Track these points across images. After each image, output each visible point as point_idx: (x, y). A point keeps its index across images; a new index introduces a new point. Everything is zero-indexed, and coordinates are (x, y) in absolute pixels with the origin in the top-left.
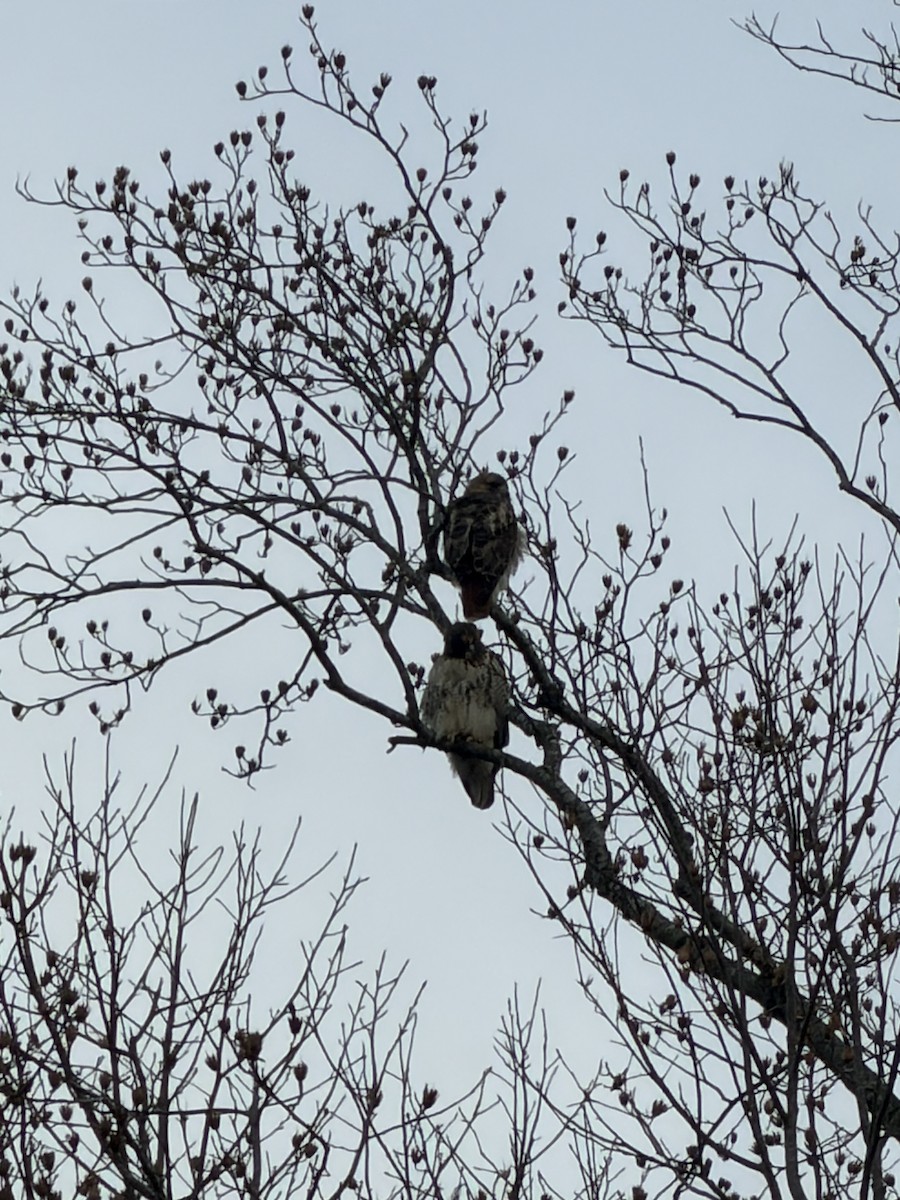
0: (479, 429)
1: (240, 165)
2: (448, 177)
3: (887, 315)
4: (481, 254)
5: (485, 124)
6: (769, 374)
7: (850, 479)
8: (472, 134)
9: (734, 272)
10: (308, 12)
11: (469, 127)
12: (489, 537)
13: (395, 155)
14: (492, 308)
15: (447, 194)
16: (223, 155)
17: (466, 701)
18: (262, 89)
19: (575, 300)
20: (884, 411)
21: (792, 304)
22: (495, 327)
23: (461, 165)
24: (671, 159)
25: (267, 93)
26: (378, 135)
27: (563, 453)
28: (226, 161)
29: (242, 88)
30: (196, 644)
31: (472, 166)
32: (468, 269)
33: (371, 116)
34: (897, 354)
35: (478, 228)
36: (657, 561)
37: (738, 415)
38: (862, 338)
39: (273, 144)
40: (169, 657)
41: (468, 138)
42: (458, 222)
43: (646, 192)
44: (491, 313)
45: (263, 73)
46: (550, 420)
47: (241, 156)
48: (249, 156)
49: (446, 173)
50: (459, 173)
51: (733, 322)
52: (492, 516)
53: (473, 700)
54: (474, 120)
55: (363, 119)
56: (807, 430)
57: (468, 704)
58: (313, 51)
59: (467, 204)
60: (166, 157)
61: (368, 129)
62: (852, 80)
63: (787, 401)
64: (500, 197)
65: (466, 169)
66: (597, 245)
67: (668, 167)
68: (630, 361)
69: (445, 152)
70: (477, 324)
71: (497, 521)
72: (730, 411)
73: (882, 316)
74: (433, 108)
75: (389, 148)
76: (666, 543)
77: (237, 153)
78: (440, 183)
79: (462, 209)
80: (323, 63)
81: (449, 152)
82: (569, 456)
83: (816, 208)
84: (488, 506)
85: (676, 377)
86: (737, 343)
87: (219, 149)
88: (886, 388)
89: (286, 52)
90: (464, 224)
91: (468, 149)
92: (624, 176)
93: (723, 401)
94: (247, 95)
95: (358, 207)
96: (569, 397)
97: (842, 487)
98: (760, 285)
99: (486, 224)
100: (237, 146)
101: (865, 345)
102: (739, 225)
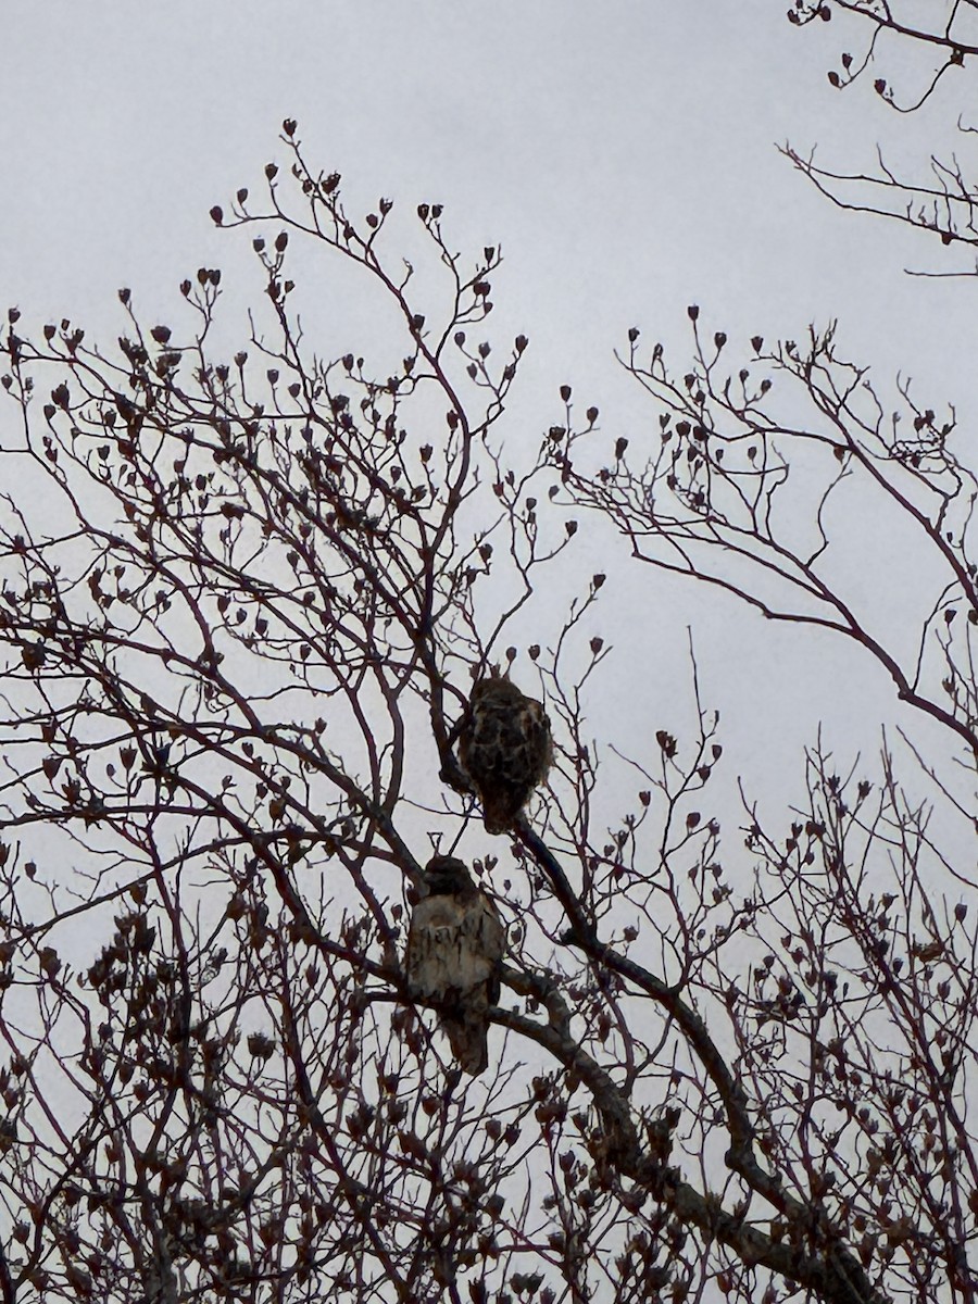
0: (506, 613)
1: (210, 307)
2: (458, 320)
3: (948, 498)
4: (502, 409)
5: (499, 260)
6: (805, 568)
7: (911, 687)
8: (485, 271)
9: (752, 452)
10: (290, 127)
11: (483, 263)
12: (519, 740)
13: (398, 294)
14: (511, 473)
15: (460, 339)
16: (191, 295)
17: (456, 948)
18: (242, 214)
19: (568, 484)
20: (949, 607)
21: (832, 486)
22: (517, 494)
23: (474, 307)
24: (693, 312)
25: (250, 219)
26: (377, 270)
27: (596, 645)
28: (194, 300)
29: (217, 214)
30: (90, 905)
31: (488, 307)
33: (368, 248)
34: (962, 542)
35: (496, 378)
36: (705, 773)
37: (770, 615)
38: (925, 521)
39: (273, 270)
40: (59, 918)
41: (480, 276)
42: (472, 371)
43: (660, 354)
44: (511, 479)
45: (242, 196)
46: (576, 610)
47: (211, 295)
48: (219, 297)
49: (456, 317)
50: (473, 315)
51: (752, 510)
52: (523, 715)
53: (464, 948)
54: (489, 253)
55: (359, 251)
56: (856, 632)
57: (459, 952)
58: (297, 174)
59: (485, 351)
60: (125, 296)
61: (366, 262)
62: (908, 220)
63: (827, 596)
64: (521, 343)
65: (479, 312)
66: (589, 422)
67: (692, 322)
68: (636, 554)
69: (456, 292)
70: (499, 489)
71: (529, 719)
72: (761, 611)
73: (943, 499)
74: (439, 241)
75: (391, 286)
76: (717, 751)
77: (207, 292)
78: (450, 327)
79: (478, 356)
80: (307, 188)
81: (459, 292)
82: (604, 647)
83: (860, 373)
84: (514, 706)
85: (692, 572)
86: (762, 532)
87: (186, 288)
88: (956, 578)
89: (271, 171)
90: (480, 377)
91: (482, 289)
92: (633, 335)
93: (751, 600)
94: (224, 222)
95: (343, 358)
96: (599, 580)
97: (901, 697)
98: (786, 468)
99: (509, 374)
100: (206, 286)
101: (929, 529)
102: (755, 399)
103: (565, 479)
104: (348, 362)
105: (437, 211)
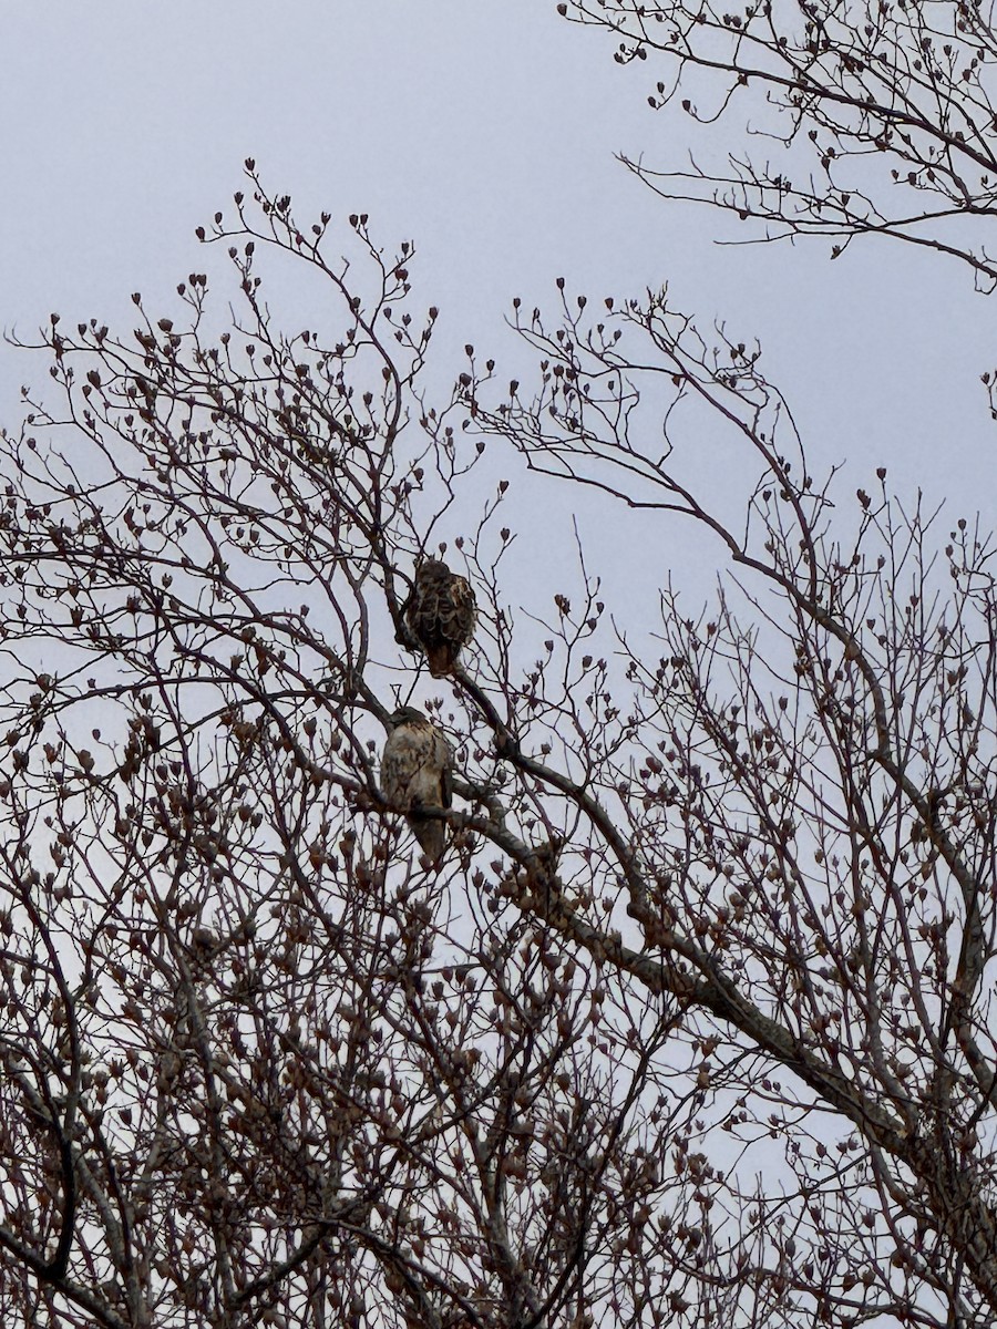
0: (435, 515)
1: (200, 302)
2: (387, 299)
3: (759, 408)
4: (423, 363)
5: (413, 252)
6: (656, 468)
7: (742, 550)
8: (403, 261)
9: (611, 385)
10: (250, 164)
11: (401, 255)
12: (452, 607)
13: (339, 283)
14: (433, 410)
15: (388, 313)
16: (186, 294)
18: (219, 231)
19: (476, 418)
20: (766, 489)
21: (673, 405)
22: (439, 426)
23: (397, 288)
24: (561, 283)
25: (225, 234)
26: (322, 266)
27: (505, 534)
28: (188, 298)
29: (200, 233)
31: (407, 288)
32: (410, 379)
33: (314, 250)
34: (772, 440)
35: (417, 340)
36: (592, 624)
37: (633, 505)
38: (744, 426)
39: (245, 271)
41: (399, 265)
42: (399, 337)
43: (538, 316)
44: (433, 414)
45: (219, 217)
46: (489, 509)
47: (201, 294)
48: (206, 294)
49: (384, 296)
50: (396, 294)
51: (615, 428)
54: (405, 247)
55: (309, 253)
56: (698, 513)
58: (258, 198)
59: (407, 320)
60: (136, 298)
61: (314, 261)
63: (675, 488)
64: (434, 313)
65: (401, 292)
66: (488, 371)
67: (560, 290)
68: (530, 467)
70: (424, 423)
72: (626, 502)
73: (755, 409)
74: (367, 241)
75: (333, 277)
76: (600, 607)
77: (197, 291)
78: (381, 304)
79: (402, 324)
80: (266, 208)
81: (385, 278)
82: (511, 535)
83: (687, 320)
84: (446, 582)
85: (573, 477)
86: (623, 444)
87: (181, 289)
88: (770, 467)
89: (239, 198)
90: (405, 340)
91: (401, 274)
92: (517, 303)
93: (618, 495)
94: (206, 238)
95: (301, 334)
96: (504, 486)
97: (735, 558)
98: (637, 395)
99: (426, 336)
100: (196, 287)
101: (747, 432)
102: (610, 345)
103: (474, 414)
104: (306, 337)
105: (364, 219)
